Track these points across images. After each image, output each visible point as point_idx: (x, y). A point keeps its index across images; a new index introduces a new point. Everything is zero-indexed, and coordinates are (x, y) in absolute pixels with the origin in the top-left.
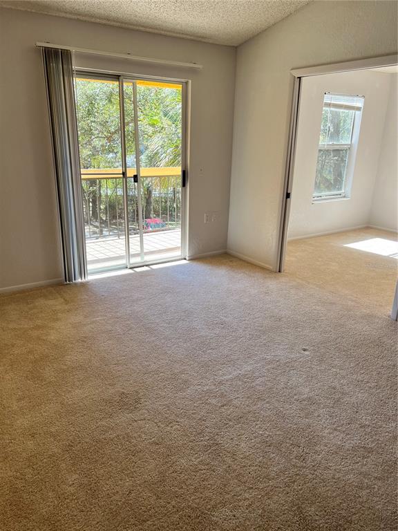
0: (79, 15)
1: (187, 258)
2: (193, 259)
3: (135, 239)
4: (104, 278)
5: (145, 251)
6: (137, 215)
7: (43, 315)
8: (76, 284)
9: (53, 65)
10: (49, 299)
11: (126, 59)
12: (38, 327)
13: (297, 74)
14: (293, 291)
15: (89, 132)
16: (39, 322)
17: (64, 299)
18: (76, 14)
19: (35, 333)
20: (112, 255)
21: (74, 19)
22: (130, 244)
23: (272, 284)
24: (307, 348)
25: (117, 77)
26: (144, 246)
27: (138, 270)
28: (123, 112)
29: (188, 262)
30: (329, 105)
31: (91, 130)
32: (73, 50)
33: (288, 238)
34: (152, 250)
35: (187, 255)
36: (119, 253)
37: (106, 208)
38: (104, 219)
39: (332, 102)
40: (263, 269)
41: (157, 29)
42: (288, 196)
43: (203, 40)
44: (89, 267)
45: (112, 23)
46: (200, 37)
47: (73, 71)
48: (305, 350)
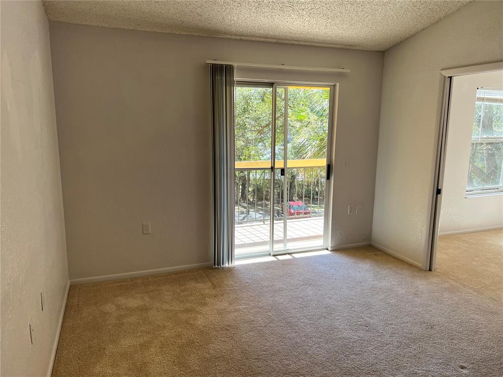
0: (242, 36)
1: (330, 249)
2: (335, 250)
3: (279, 225)
4: (248, 265)
5: (288, 237)
6: (282, 198)
7: (193, 298)
8: (223, 268)
9: (218, 78)
10: (199, 283)
11: (280, 69)
12: (187, 311)
13: (447, 74)
14: (446, 295)
15: (244, 127)
16: (188, 305)
17: (212, 283)
18: (239, 35)
19: (184, 316)
20: (258, 240)
21: (238, 40)
22: (274, 230)
23: (422, 284)
24: (465, 365)
25: (271, 85)
26: (288, 232)
27: (281, 258)
28: (275, 109)
29: (330, 253)
30: (483, 99)
31: (245, 125)
32: (235, 65)
33: (439, 232)
34: (294, 237)
35: (329, 245)
36: (263, 238)
37: (254, 191)
38: (251, 200)
39: (486, 97)
40: (411, 266)
41: (309, 42)
42: (439, 192)
43: (351, 48)
44: (237, 252)
45: (269, 40)
46: (348, 45)
47: (234, 81)
48: (462, 367)
